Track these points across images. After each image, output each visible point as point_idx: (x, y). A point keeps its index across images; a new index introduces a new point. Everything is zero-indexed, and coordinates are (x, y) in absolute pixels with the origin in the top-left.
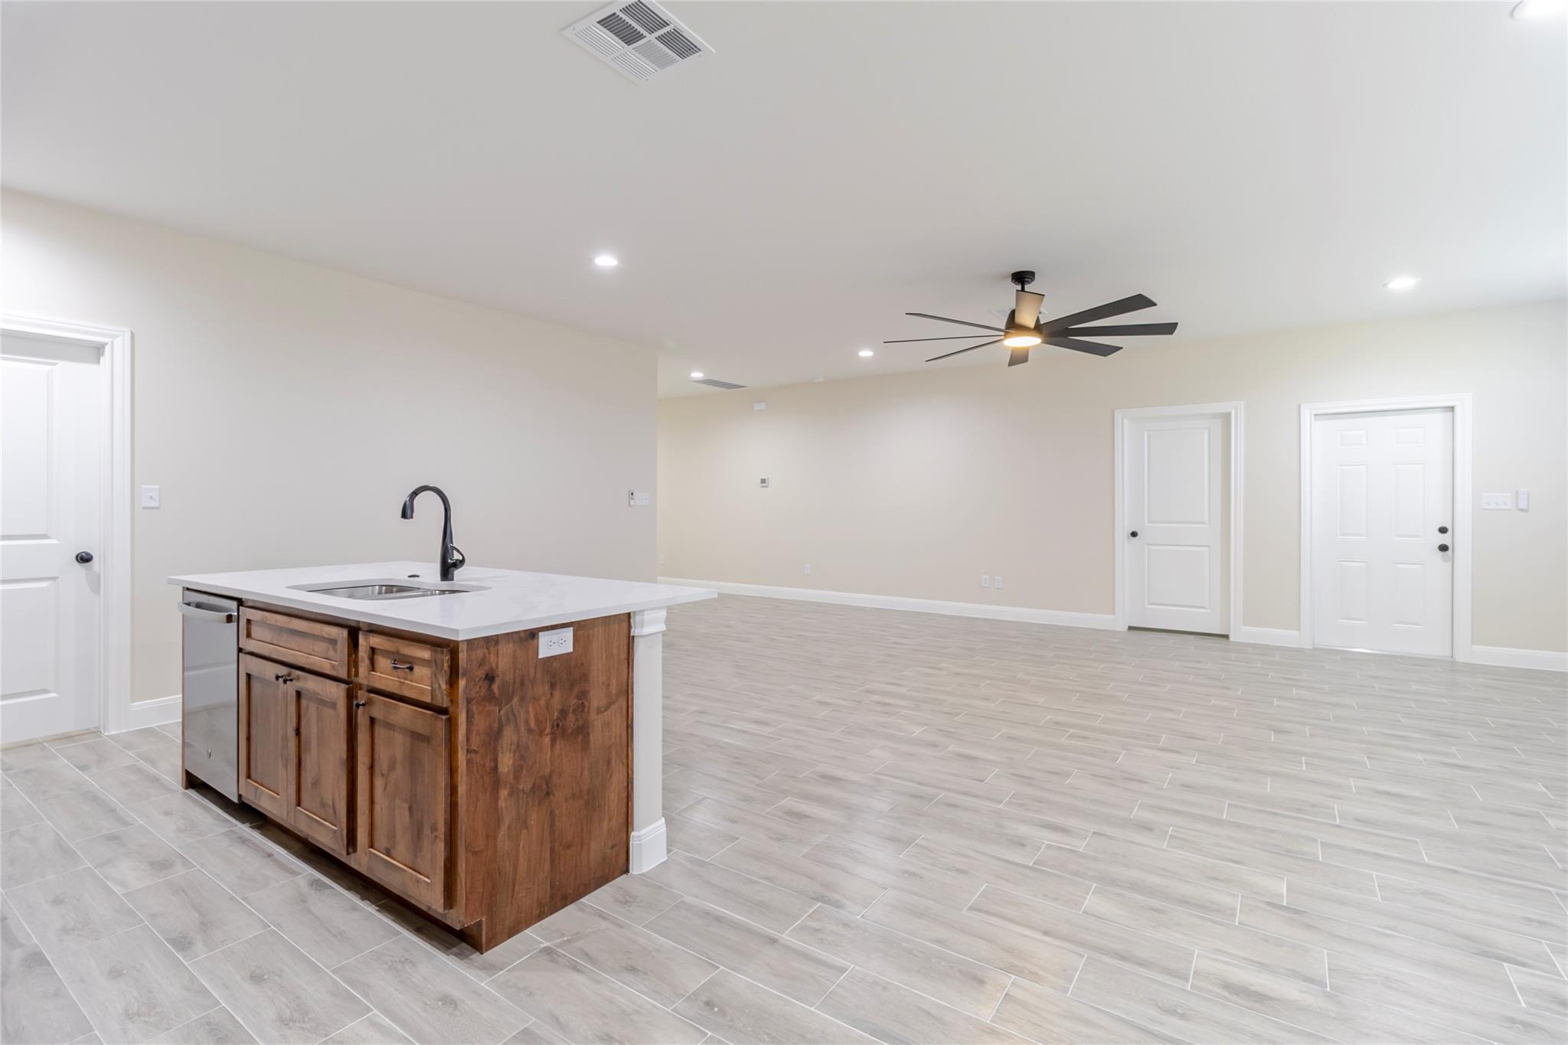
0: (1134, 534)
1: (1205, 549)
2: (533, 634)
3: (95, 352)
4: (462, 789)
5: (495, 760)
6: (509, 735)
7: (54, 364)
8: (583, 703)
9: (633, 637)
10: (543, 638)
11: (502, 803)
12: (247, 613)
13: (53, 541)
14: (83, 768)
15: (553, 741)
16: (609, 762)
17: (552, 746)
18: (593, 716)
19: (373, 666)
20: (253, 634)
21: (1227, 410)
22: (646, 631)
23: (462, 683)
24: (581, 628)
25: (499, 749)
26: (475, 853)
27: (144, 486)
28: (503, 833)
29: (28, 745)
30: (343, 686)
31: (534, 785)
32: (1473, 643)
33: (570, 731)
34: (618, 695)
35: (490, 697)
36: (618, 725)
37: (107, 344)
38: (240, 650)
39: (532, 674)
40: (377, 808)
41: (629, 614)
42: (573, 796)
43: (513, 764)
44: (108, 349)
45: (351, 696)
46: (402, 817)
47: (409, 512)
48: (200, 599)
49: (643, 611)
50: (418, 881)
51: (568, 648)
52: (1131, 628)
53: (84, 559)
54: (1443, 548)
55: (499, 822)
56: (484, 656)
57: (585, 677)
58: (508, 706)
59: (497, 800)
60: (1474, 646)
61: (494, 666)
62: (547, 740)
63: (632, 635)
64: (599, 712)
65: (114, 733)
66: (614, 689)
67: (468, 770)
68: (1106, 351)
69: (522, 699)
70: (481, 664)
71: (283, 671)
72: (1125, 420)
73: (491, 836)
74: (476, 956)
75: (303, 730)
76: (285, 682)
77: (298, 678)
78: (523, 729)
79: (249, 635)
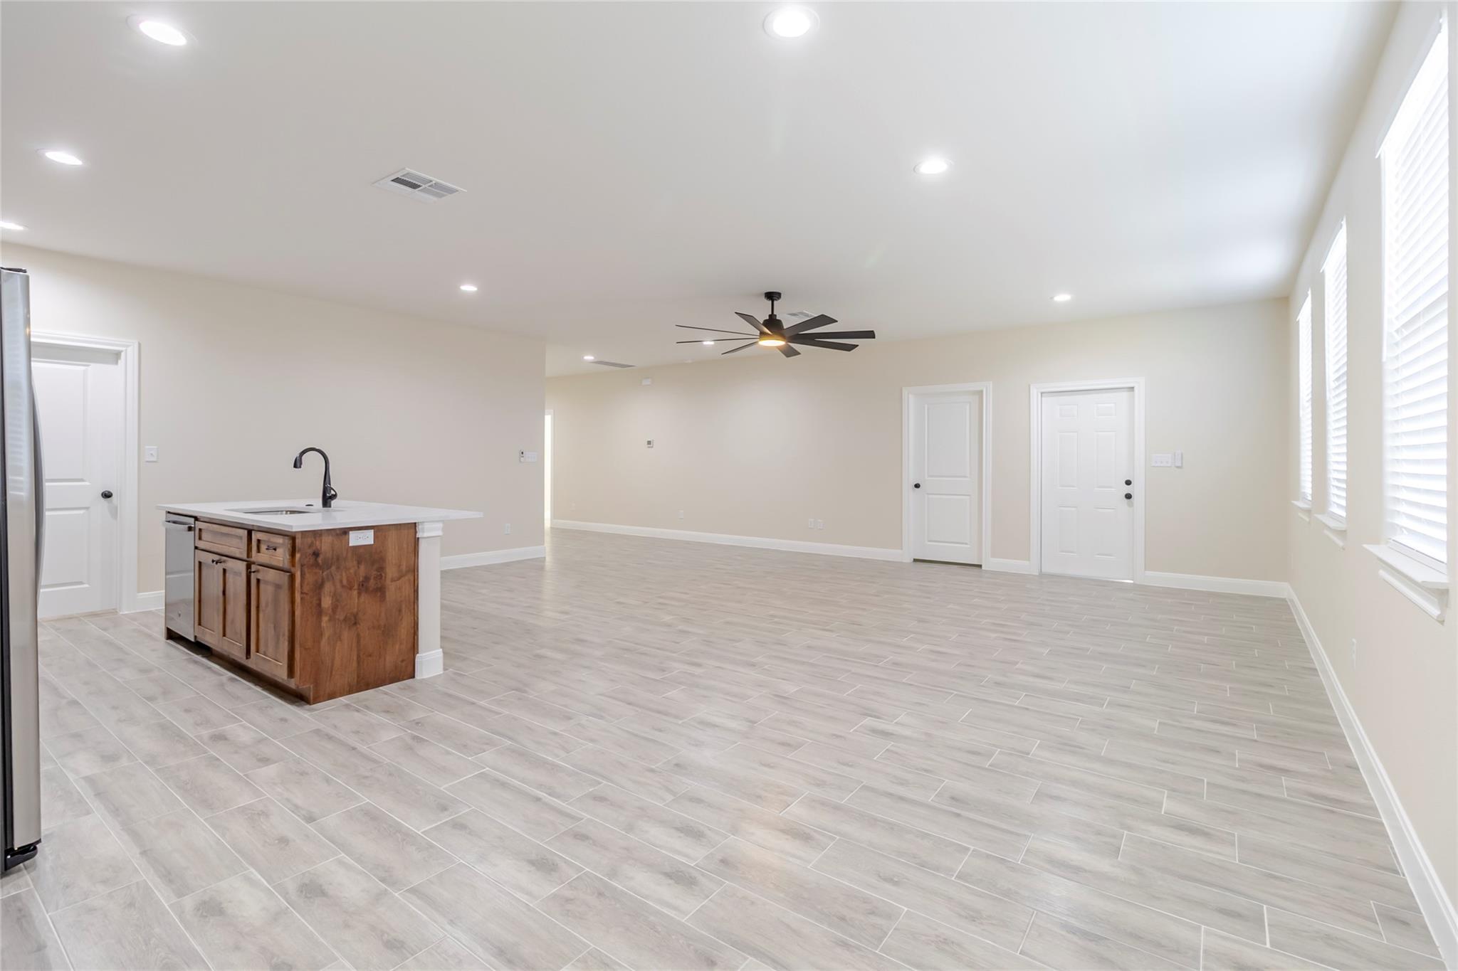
0: (917, 486)
1: (968, 497)
2: (345, 532)
3: (116, 356)
4: (298, 613)
5: (320, 600)
6: (328, 587)
7: (88, 366)
8: (381, 575)
9: (418, 538)
10: (352, 534)
11: (324, 624)
12: (199, 525)
13: (87, 483)
14: (105, 629)
15: (359, 594)
16: (400, 611)
17: (359, 597)
18: (388, 582)
19: (259, 551)
20: (203, 538)
21: (980, 389)
22: (426, 535)
23: (298, 556)
24: (378, 530)
25: (323, 594)
26: (306, 649)
27: (147, 447)
28: (324, 641)
29: (70, 618)
30: (245, 563)
31: (346, 617)
32: (1145, 570)
33: (371, 589)
34: (408, 572)
35: (316, 565)
36: (407, 590)
37: (122, 351)
38: (196, 548)
39: (344, 555)
40: (260, 629)
41: (415, 523)
42: (374, 627)
43: (332, 603)
44: (123, 354)
45: (248, 567)
46: (271, 632)
47: (298, 465)
48: (175, 517)
49: (423, 522)
50: (277, 665)
51: (371, 541)
52: (915, 560)
53: (107, 495)
54: (1128, 496)
55: (322, 635)
56: (312, 543)
57: (382, 559)
58: (328, 571)
59: (320, 622)
60: (1147, 572)
61: (319, 547)
62: (355, 593)
63: (417, 536)
64: (393, 580)
65: (126, 612)
66: (404, 568)
67: (301, 603)
68: (850, 348)
69: (338, 568)
70: (310, 546)
71: (216, 558)
72: (910, 396)
73: (317, 640)
74: (308, 707)
75: (227, 592)
76: (217, 563)
77: (224, 562)
78: (338, 585)
79: (200, 538)
